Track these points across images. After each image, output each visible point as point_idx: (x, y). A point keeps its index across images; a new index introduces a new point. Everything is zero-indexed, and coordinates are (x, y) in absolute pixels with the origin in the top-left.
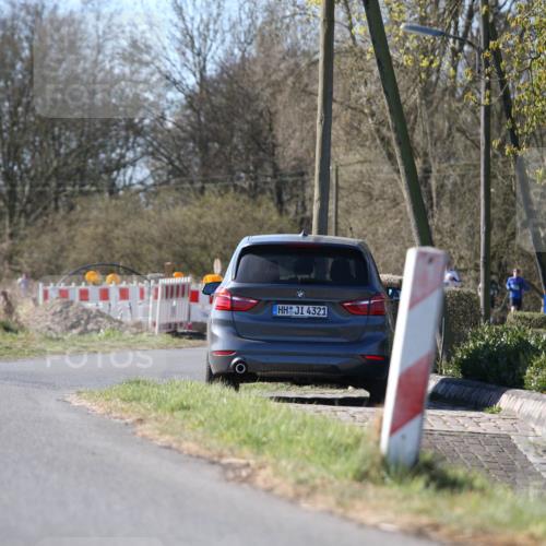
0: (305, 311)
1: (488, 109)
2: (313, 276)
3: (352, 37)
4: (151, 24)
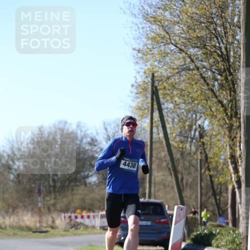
0: (144, 223)
1: (201, 160)
2: (146, 212)
3: (159, 138)
4: (97, 134)
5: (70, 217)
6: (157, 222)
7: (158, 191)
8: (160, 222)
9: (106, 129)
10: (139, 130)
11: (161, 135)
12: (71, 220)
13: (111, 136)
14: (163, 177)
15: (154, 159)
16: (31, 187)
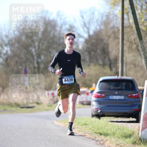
0: (118, 97)
2: (120, 88)
3: (129, 23)
4: (75, 21)
5: (53, 94)
6: (129, 96)
7: (129, 70)
8: (131, 97)
9: (82, 17)
10: (112, 16)
11: (132, 21)
12: (54, 97)
13: (87, 23)
14: (133, 58)
15: (125, 42)
16: (18, 68)
